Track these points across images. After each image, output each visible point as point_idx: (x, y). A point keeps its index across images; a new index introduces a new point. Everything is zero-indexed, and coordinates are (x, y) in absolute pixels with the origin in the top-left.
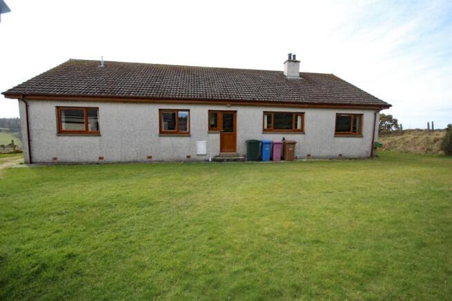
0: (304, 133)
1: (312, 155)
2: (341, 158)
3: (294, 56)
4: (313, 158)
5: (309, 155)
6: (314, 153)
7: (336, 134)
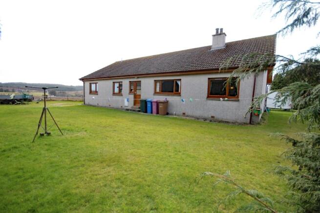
0: (180, 96)
1: (186, 114)
2: (213, 120)
3: (222, 30)
4: (187, 116)
5: (184, 114)
6: (188, 112)
7: (208, 97)
